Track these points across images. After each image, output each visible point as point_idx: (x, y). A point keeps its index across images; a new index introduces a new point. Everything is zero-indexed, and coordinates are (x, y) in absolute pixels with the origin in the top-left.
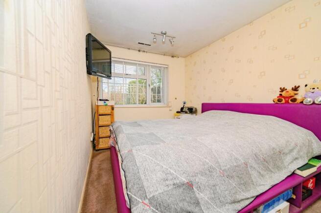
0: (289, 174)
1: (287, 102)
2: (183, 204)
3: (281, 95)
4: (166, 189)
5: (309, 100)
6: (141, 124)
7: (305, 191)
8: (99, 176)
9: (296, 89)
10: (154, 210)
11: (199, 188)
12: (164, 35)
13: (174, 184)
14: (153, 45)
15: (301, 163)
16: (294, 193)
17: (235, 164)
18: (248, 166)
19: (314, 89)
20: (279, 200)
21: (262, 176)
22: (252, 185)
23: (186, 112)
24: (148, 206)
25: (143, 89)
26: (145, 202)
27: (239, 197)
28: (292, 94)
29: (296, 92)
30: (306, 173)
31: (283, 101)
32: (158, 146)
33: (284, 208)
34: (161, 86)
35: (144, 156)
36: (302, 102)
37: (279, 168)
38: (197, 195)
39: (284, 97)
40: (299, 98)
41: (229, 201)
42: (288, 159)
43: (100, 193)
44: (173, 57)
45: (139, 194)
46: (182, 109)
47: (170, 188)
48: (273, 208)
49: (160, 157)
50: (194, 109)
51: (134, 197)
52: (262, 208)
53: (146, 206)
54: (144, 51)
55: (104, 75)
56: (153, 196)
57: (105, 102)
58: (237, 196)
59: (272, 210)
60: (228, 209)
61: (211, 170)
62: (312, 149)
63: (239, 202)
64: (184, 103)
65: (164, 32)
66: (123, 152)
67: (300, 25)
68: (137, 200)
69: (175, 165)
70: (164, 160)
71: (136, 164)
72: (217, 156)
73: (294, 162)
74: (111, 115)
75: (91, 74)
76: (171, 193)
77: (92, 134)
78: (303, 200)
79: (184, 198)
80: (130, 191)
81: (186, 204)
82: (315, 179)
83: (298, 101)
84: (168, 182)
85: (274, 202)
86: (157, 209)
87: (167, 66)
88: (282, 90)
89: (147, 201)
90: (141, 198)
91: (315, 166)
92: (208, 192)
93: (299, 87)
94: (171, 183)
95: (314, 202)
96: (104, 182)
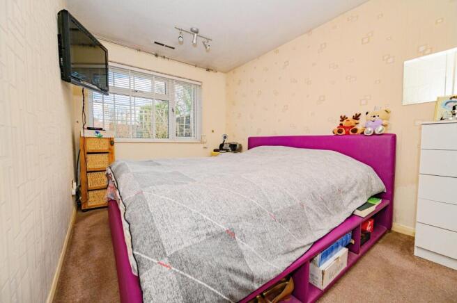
0: (349, 215)
1: (347, 133)
2: (221, 259)
3: (341, 125)
4: (195, 240)
5: (370, 129)
6: (160, 162)
7: (363, 235)
8: (88, 249)
9: (357, 117)
10: (177, 271)
11: (243, 237)
12: (196, 34)
13: (208, 234)
14: (178, 48)
15: (361, 202)
16: (353, 238)
17: (289, 205)
18: (305, 207)
19: (374, 117)
20: (337, 246)
21: (320, 219)
22: (309, 231)
23: (227, 151)
24: (167, 267)
25: (164, 118)
26: (162, 262)
27: (294, 246)
28: (353, 124)
29: (357, 121)
30: (365, 213)
31: (344, 133)
32: (185, 186)
33: (343, 256)
34: (192, 116)
35: (163, 199)
36: (362, 133)
37: (338, 209)
38: (241, 247)
39: (344, 127)
40: (360, 128)
41: (281, 251)
42: (348, 198)
43: (90, 273)
44: (208, 70)
45: (153, 251)
46: (222, 146)
47: (201, 240)
48: (331, 256)
49: (188, 199)
50: (238, 146)
51: (145, 256)
52: (319, 257)
53: (164, 267)
54: (164, 57)
55: (96, 87)
56: (177, 252)
57: (97, 133)
58: (292, 245)
59: (331, 259)
60: (280, 261)
61: (259, 213)
62: (372, 186)
63: (293, 251)
64: (225, 137)
65: (194, 29)
66: (127, 197)
67: (362, 40)
68: (149, 261)
69: (210, 208)
70: (193, 203)
71: (149, 210)
72: (267, 195)
73: (354, 201)
74: (110, 153)
75: (69, 81)
76: (203, 246)
77: (75, 184)
78: (361, 245)
79: (222, 251)
80: (137, 251)
81: (224, 258)
82: (373, 221)
83: (359, 132)
84: (198, 232)
85: (332, 250)
86: (182, 270)
87: (200, 84)
88: (343, 119)
89: (166, 261)
90: (157, 258)
91: (374, 205)
92: (255, 242)
93: (360, 115)
94: (204, 232)
95: (372, 246)
96: (97, 256)
